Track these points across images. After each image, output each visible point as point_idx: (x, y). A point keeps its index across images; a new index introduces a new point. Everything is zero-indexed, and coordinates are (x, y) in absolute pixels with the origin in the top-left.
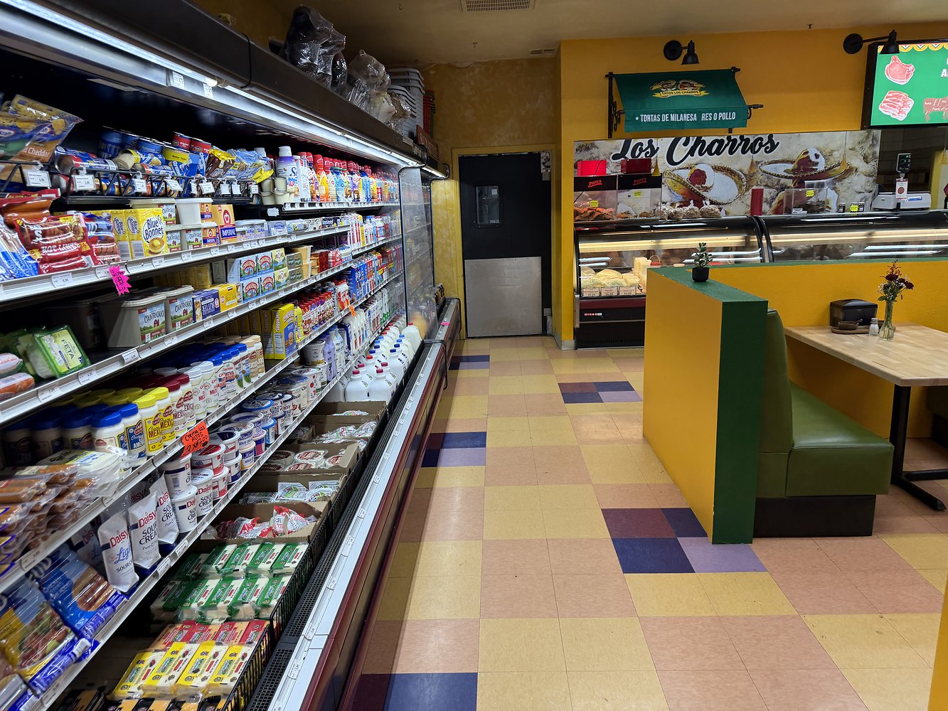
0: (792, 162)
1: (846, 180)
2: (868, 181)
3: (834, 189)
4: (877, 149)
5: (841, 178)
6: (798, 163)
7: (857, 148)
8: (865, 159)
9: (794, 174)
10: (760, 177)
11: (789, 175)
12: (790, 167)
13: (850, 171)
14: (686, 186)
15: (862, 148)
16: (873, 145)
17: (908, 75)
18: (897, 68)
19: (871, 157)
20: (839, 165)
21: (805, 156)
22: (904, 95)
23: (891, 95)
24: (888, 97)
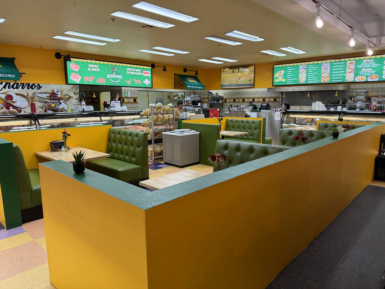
0: (49, 93)
1: (69, 101)
2: (77, 101)
3: (66, 103)
4: (78, 91)
5: (67, 100)
6: (51, 94)
7: (71, 90)
8: (74, 93)
9: (50, 98)
10: (36, 98)
11: (48, 98)
12: (48, 95)
13: (70, 97)
14: (4, 101)
15: (73, 90)
16: (76, 89)
17: (78, 68)
18: (74, 66)
19: (76, 93)
20: (66, 95)
21: (53, 91)
22: (77, 74)
23: (73, 74)
24: (72, 75)
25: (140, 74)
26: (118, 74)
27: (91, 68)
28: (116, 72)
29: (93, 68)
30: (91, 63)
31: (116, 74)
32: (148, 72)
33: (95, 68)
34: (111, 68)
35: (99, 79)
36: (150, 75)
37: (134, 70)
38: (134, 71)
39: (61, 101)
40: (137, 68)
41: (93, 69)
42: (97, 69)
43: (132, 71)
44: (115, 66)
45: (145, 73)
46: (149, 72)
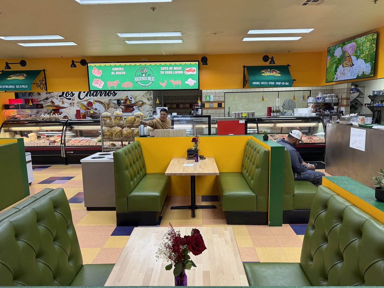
1: (142, 107)
2: (150, 107)
3: (139, 110)
4: (152, 96)
6: (125, 100)
7: (145, 95)
8: (148, 99)
9: (124, 104)
10: (112, 104)
12: (122, 101)
13: (143, 103)
14: (86, 107)
15: (146, 96)
16: (150, 95)
17: (100, 73)
18: (96, 71)
20: (139, 101)
21: (127, 98)
22: (100, 80)
23: (96, 80)
24: (94, 81)
25: (180, 72)
26: (149, 75)
27: (115, 71)
28: (146, 74)
29: (117, 71)
30: (115, 66)
31: (146, 75)
32: (193, 68)
33: (120, 71)
34: (140, 70)
35: (125, 83)
36: (196, 73)
37: (171, 68)
38: (171, 70)
39: (134, 107)
40: (176, 65)
41: (117, 73)
42: (122, 72)
43: (169, 70)
44: (145, 67)
45: (188, 71)
46: (196, 69)
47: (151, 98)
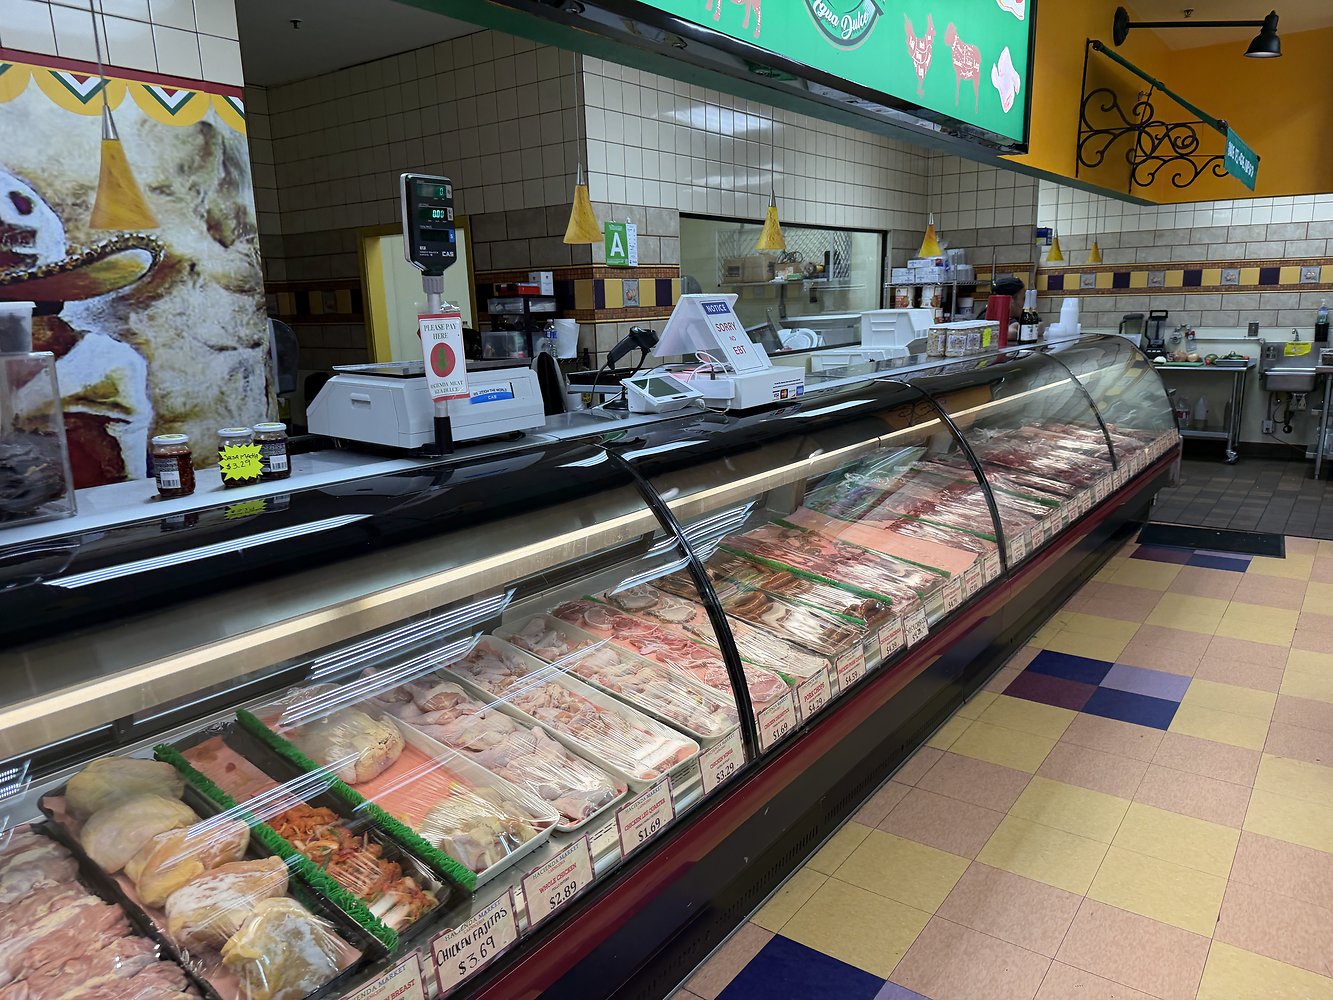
1: (162, 306)
2: (242, 310)
3: (126, 336)
4: (247, 198)
5: (144, 297)
7: (179, 185)
13: (167, 270)
15: (193, 187)
16: (228, 184)
19: (232, 223)
36: (1023, 11)
47: (240, 212)
